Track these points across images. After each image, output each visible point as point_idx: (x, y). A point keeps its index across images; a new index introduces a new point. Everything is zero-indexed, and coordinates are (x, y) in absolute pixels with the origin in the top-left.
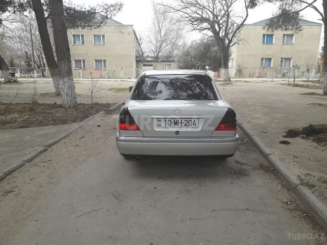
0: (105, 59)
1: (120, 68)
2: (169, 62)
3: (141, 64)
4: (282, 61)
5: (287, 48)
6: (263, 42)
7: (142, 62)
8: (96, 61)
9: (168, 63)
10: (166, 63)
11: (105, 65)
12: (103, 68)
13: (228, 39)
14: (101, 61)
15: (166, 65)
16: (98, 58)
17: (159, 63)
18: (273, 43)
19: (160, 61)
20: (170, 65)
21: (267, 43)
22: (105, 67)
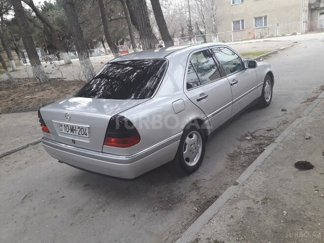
0: (265, 15)
1: (276, 25)
3: (317, 13)
7: (318, 10)
8: (256, 19)
11: (265, 22)
12: (263, 26)
14: (261, 18)
16: (257, 16)
22: (266, 24)
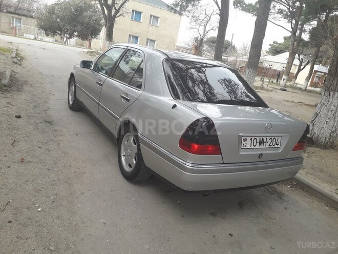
2: (19, 14)
4: (147, 42)
5: (152, 29)
6: (132, 18)
9: (17, 16)
10: (14, 15)
13: (115, 8)
15: (13, 18)
17: (3, 13)
18: (141, 21)
19: (5, 11)
20: (20, 19)
21: (136, 20)
